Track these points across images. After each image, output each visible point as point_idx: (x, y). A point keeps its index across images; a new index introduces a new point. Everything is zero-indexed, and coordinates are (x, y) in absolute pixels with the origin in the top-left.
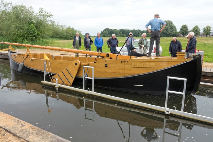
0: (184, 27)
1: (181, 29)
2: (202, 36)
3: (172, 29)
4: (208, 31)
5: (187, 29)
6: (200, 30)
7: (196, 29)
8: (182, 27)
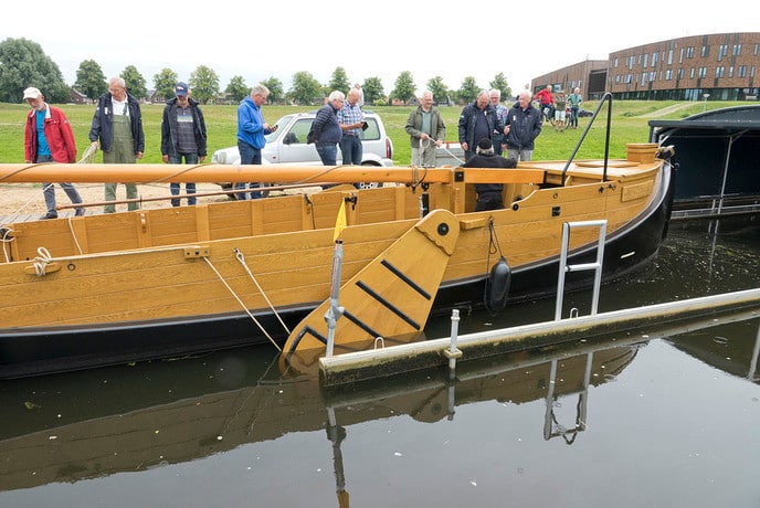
0: (90, 69)
1: (80, 76)
2: (153, 102)
3: (44, 75)
4: (168, 85)
5: (101, 77)
6: (144, 81)
7: (133, 78)
8: (82, 67)
